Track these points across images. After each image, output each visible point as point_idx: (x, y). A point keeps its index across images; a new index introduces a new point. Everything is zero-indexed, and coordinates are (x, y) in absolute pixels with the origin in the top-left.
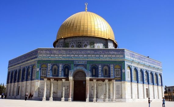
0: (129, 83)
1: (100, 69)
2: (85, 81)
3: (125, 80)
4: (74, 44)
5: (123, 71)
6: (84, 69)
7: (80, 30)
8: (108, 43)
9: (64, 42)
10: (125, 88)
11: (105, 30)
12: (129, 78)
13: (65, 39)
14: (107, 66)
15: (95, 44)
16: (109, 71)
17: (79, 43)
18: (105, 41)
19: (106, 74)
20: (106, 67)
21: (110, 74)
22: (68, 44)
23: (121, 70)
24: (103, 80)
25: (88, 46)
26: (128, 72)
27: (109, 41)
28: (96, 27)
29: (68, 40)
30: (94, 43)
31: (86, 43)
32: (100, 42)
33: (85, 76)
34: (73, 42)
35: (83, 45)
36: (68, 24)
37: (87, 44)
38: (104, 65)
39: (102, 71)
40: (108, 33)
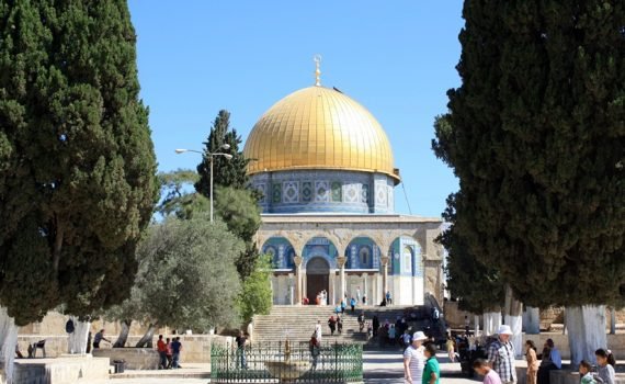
0: (409, 279)
1: (354, 253)
2: (328, 275)
3: (398, 272)
4: (294, 187)
5: (396, 256)
6: (325, 256)
7: (306, 152)
8: (373, 182)
9: (270, 181)
10: (399, 288)
11: (367, 147)
12: (408, 268)
13: (271, 173)
14: (368, 247)
15: (344, 187)
16: (371, 256)
17: (307, 186)
18: (366, 177)
19: (365, 261)
20: (365, 250)
21: (372, 261)
22: (279, 185)
23: (393, 255)
24: (360, 274)
25: (327, 192)
26: (407, 258)
27: (375, 176)
28: (346, 145)
29: (279, 176)
30: (340, 185)
31: (322, 185)
32: (355, 181)
33: (328, 267)
34: (291, 183)
35: (317, 189)
36: (272, 129)
37: (324, 187)
38: (362, 247)
39: (358, 255)
40: (374, 154)
